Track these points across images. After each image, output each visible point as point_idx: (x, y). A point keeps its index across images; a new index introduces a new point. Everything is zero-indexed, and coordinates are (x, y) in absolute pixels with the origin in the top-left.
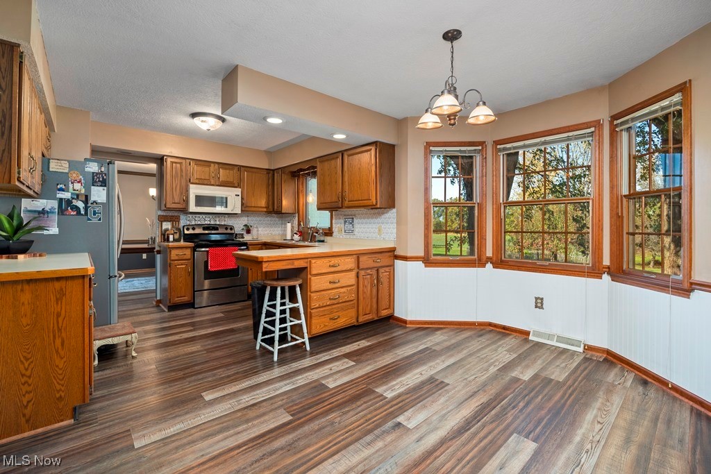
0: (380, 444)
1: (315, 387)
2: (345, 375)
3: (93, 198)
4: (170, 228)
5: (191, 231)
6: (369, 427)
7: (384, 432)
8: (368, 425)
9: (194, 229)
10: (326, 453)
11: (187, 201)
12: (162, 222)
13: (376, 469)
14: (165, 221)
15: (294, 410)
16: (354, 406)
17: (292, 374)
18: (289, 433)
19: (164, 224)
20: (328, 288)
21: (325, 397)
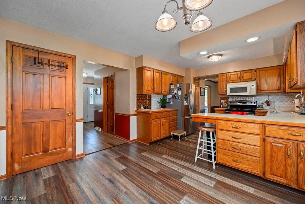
0: (141, 198)
1: (178, 175)
2: (195, 183)
3: (178, 94)
4: (224, 102)
5: (232, 104)
6: (152, 194)
7: (150, 199)
8: (154, 194)
9: (233, 103)
10: (137, 183)
11: (226, 91)
12: (221, 100)
13: (127, 197)
14: (222, 99)
15: (161, 173)
16: (168, 188)
17: (186, 168)
18: (147, 173)
19: (222, 100)
20: (230, 140)
21: (173, 179)
